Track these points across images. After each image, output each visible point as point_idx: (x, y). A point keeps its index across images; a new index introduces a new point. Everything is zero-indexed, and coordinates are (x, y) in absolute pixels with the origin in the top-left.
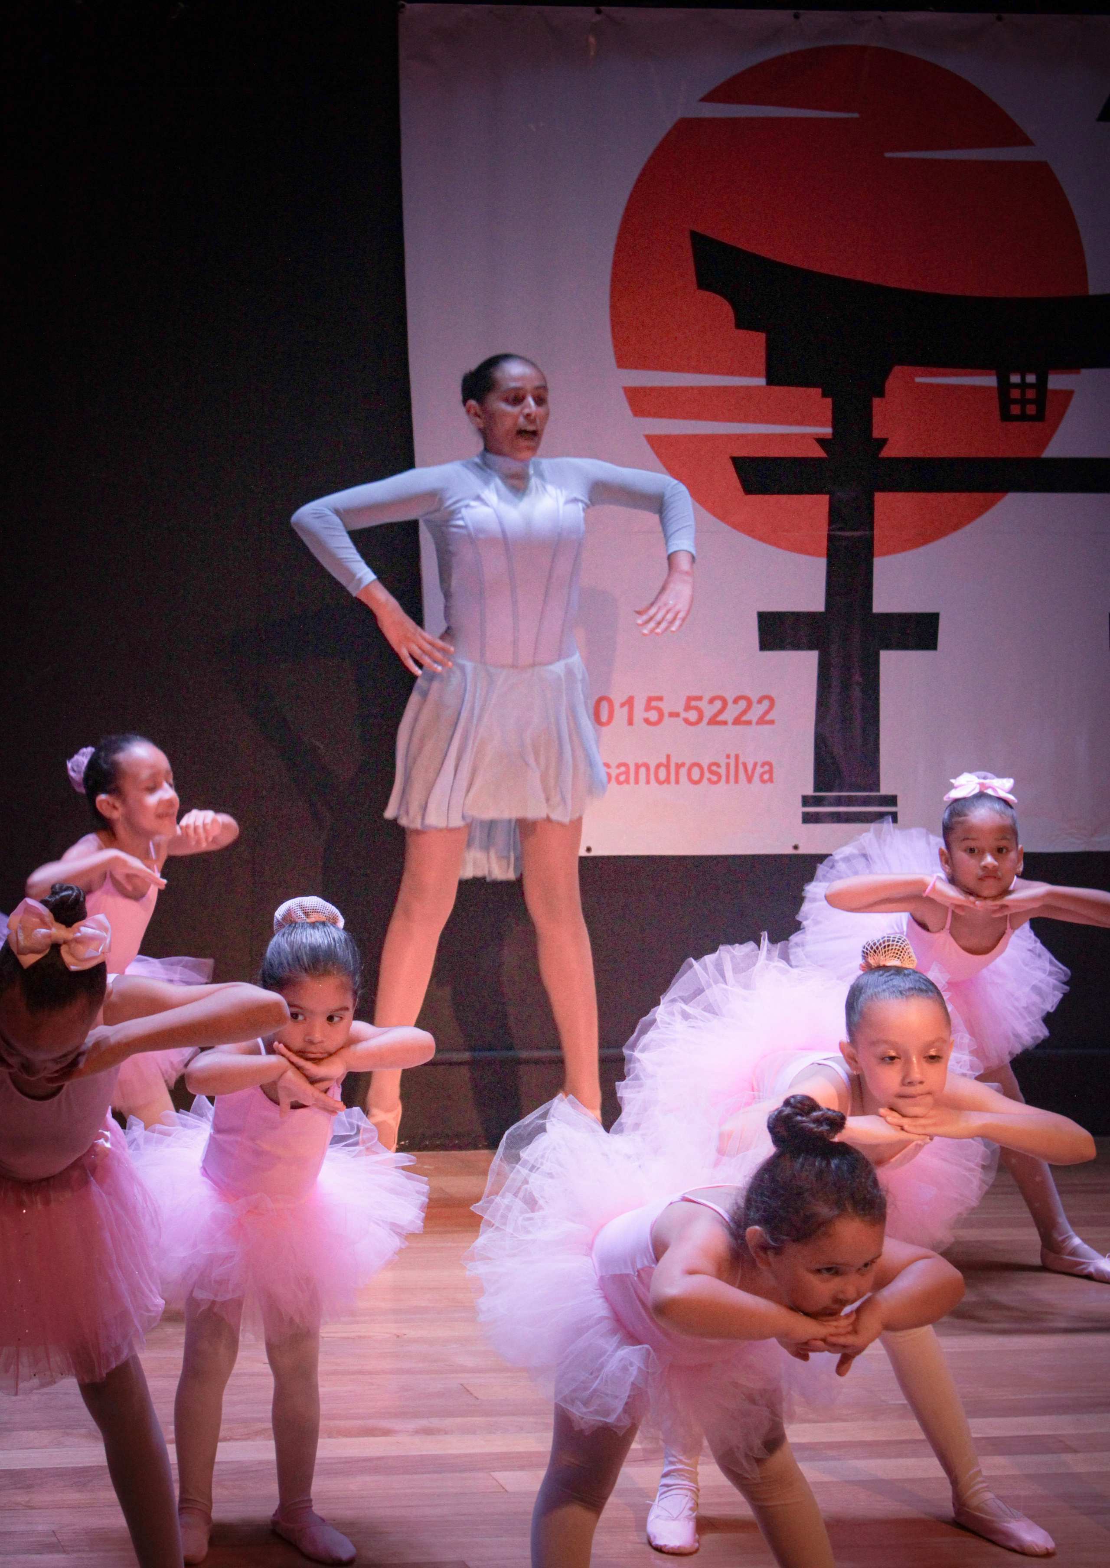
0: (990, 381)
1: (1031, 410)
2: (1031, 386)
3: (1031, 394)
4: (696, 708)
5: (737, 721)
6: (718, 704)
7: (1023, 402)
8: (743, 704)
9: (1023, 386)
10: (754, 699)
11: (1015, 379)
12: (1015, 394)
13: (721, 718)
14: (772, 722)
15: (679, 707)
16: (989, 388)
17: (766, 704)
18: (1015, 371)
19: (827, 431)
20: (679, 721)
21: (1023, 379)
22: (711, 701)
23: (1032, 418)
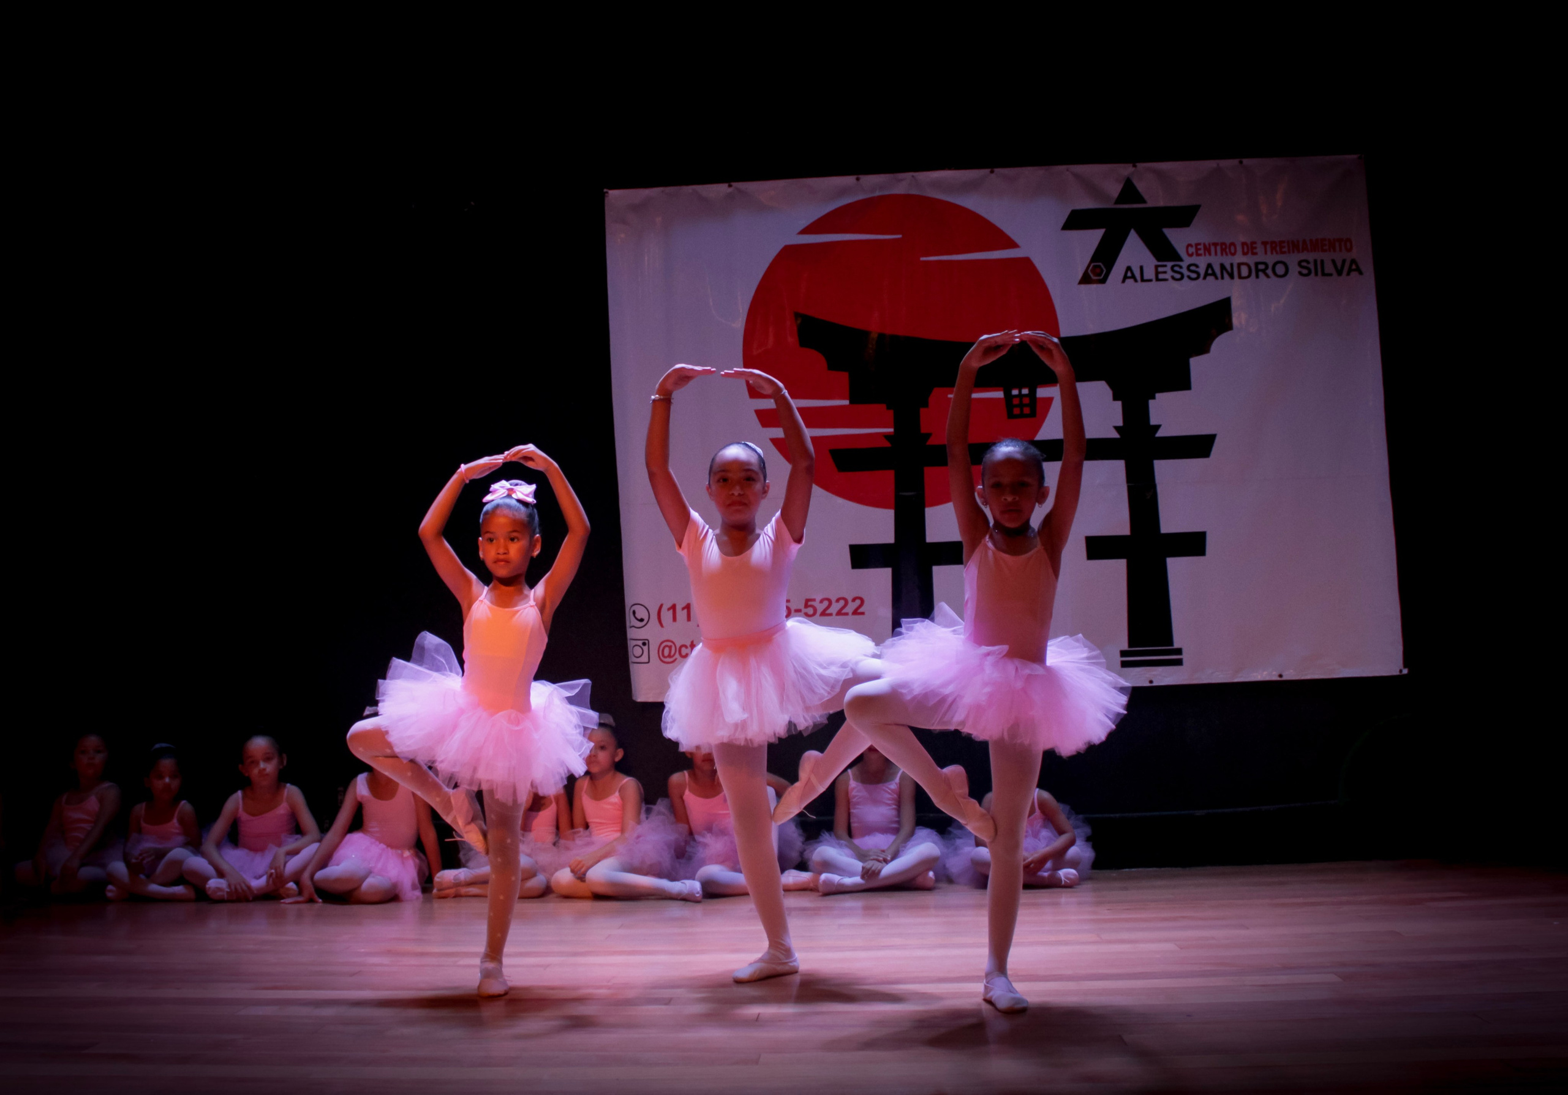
0: (999, 394)
1: (1027, 410)
2: (1025, 395)
3: (1026, 401)
4: (811, 606)
5: (839, 613)
6: (826, 603)
7: (1021, 406)
8: (842, 603)
9: (1020, 395)
10: (850, 600)
11: (1015, 392)
12: (1016, 401)
13: (828, 611)
14: (863, 613)
15: (801, 606)
16: (999, 399)
17: (858, 602)
18: (1015, 387)
19: (891, 430)
20: (802, 613)
21: (1020, 392)
22: (821, 601)
23: (1026, 416)
